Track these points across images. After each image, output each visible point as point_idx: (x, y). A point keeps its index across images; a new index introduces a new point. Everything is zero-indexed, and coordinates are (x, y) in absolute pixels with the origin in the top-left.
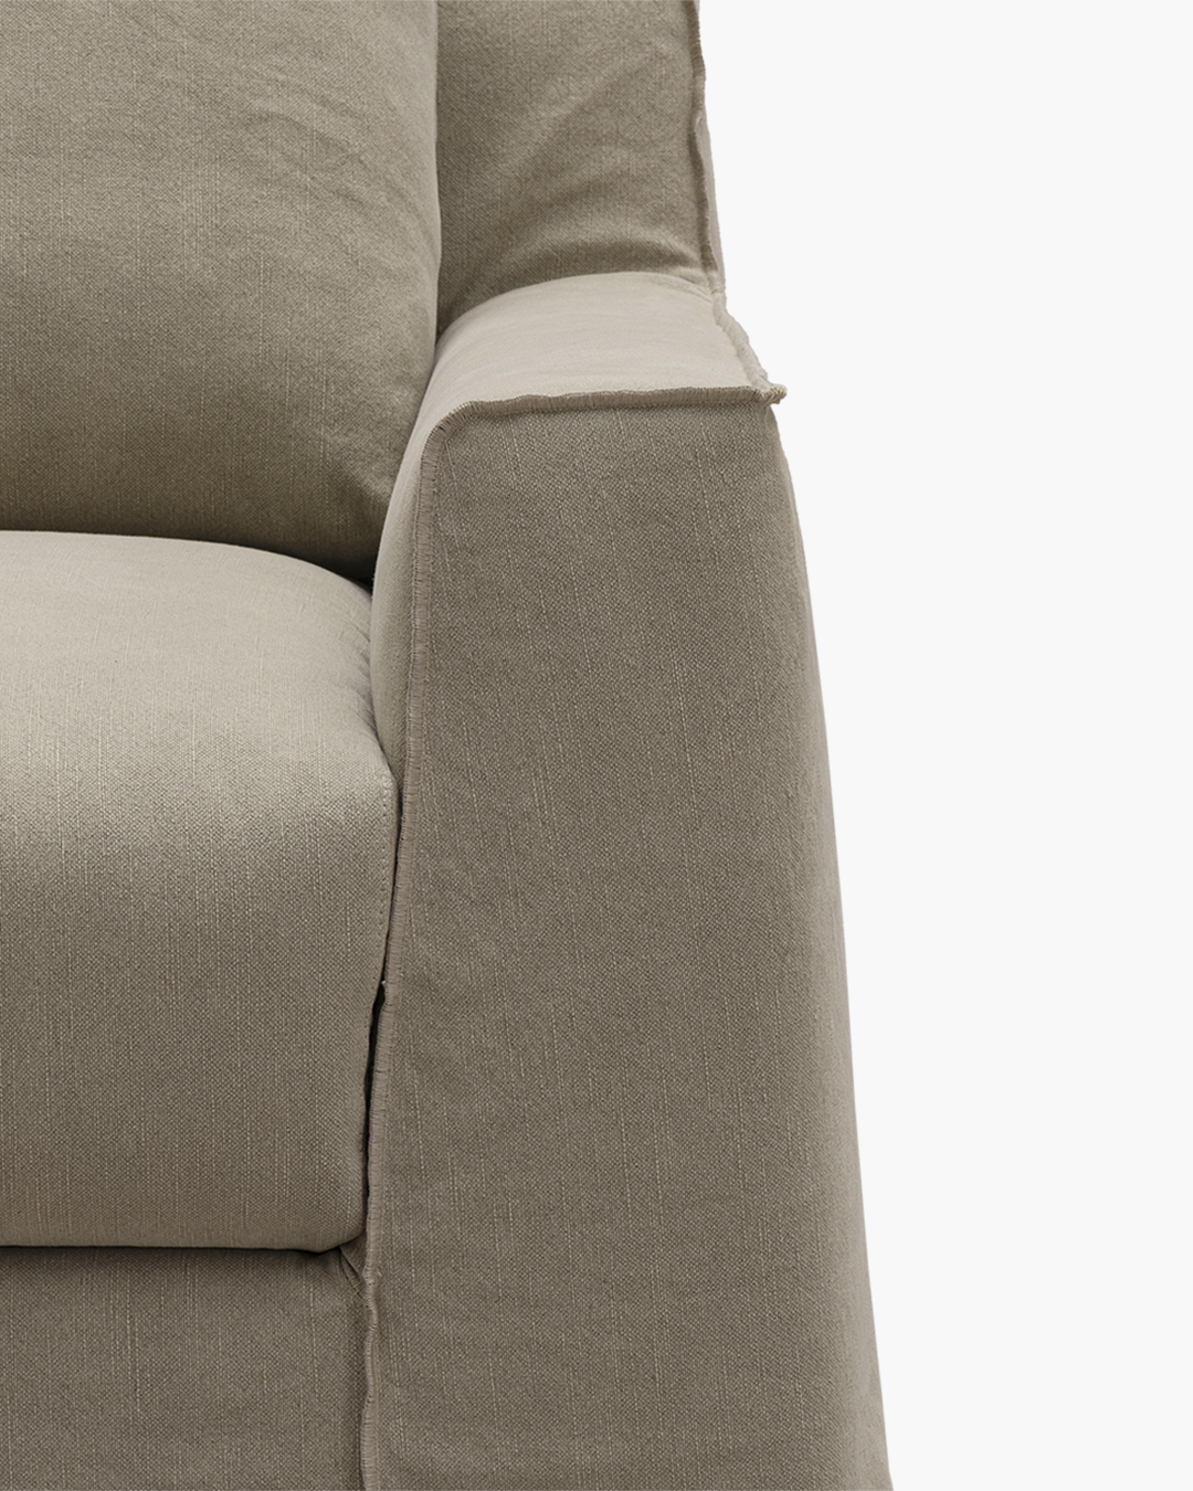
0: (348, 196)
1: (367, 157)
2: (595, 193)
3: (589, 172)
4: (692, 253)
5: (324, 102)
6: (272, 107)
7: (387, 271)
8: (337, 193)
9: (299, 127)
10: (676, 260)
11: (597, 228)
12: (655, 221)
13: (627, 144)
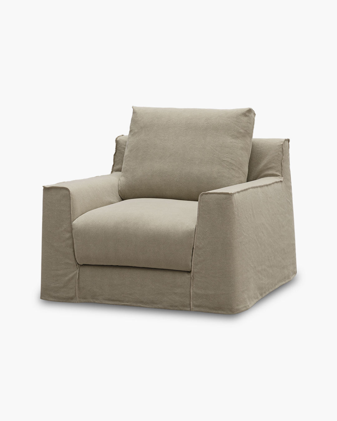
0: (233, 169)
1: (236, 165)
2: (271, 168)
3: (270, 166)
4: (280, 175)
5: (231, 159)
6: (225, 159)
7: (236, 177)
8: (232, 168)
9: (228, 162)
10: (279, 176)
11: (270, 172)
12: (277, 171)
13: (274, 163)
